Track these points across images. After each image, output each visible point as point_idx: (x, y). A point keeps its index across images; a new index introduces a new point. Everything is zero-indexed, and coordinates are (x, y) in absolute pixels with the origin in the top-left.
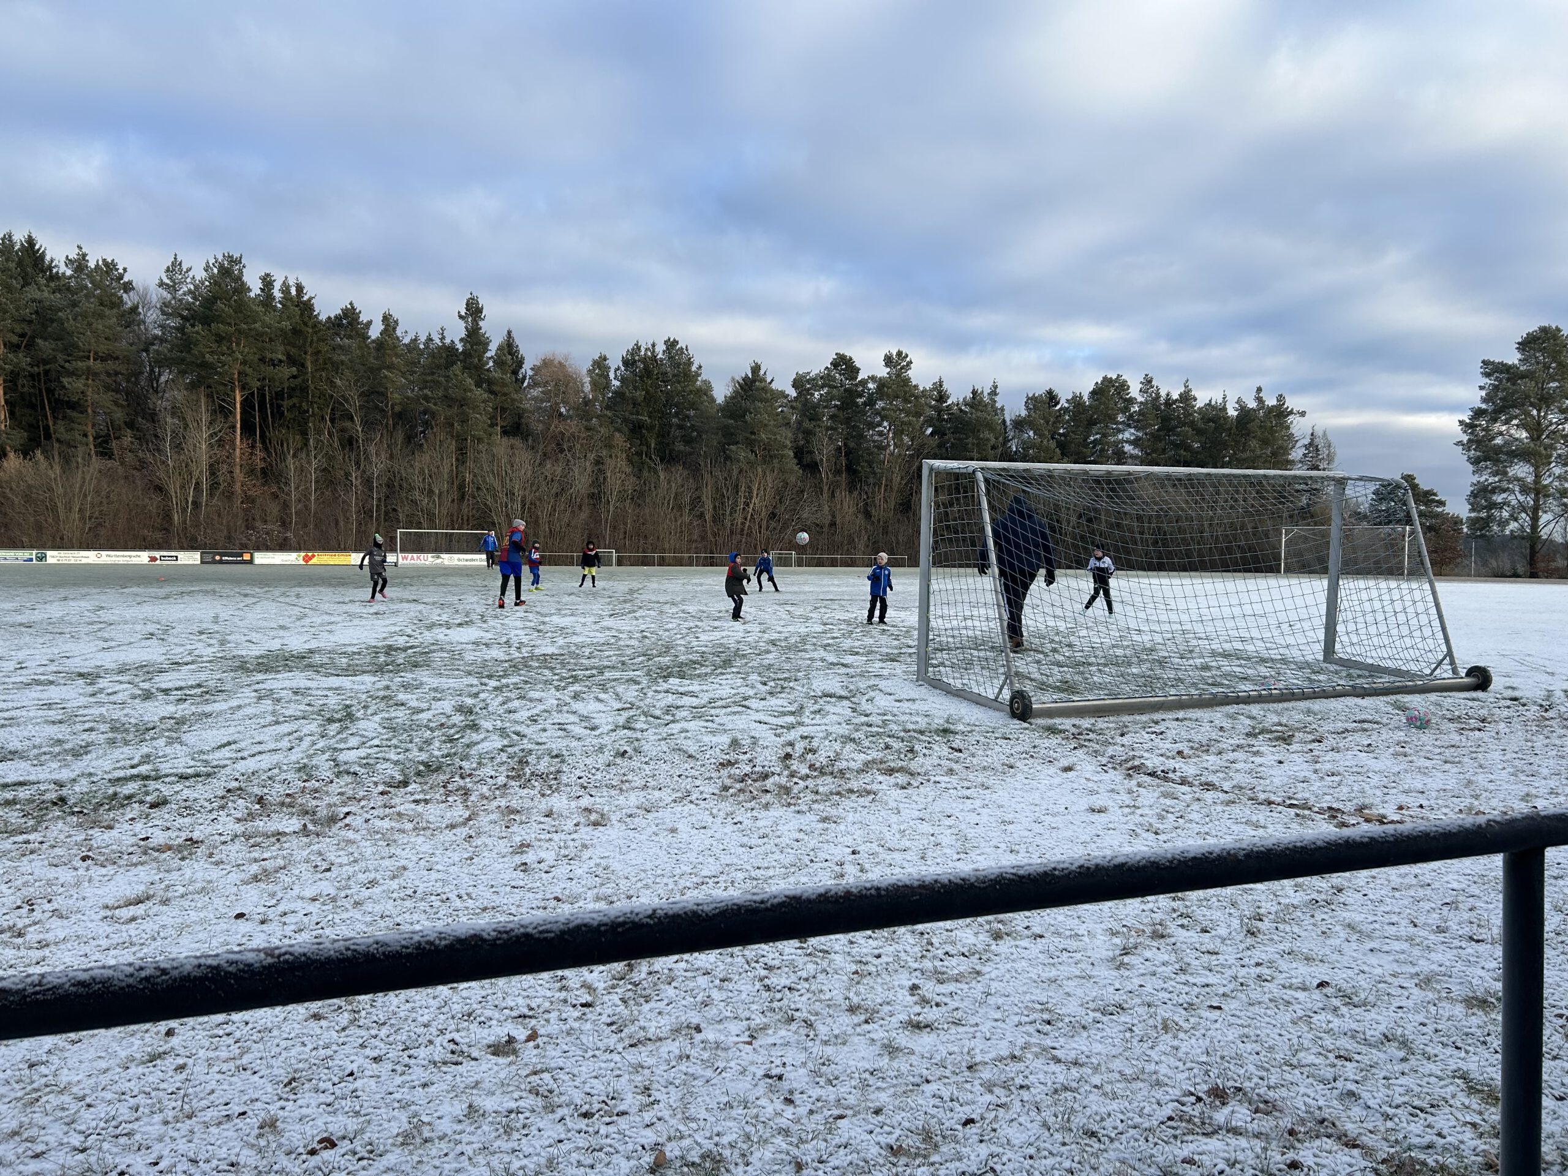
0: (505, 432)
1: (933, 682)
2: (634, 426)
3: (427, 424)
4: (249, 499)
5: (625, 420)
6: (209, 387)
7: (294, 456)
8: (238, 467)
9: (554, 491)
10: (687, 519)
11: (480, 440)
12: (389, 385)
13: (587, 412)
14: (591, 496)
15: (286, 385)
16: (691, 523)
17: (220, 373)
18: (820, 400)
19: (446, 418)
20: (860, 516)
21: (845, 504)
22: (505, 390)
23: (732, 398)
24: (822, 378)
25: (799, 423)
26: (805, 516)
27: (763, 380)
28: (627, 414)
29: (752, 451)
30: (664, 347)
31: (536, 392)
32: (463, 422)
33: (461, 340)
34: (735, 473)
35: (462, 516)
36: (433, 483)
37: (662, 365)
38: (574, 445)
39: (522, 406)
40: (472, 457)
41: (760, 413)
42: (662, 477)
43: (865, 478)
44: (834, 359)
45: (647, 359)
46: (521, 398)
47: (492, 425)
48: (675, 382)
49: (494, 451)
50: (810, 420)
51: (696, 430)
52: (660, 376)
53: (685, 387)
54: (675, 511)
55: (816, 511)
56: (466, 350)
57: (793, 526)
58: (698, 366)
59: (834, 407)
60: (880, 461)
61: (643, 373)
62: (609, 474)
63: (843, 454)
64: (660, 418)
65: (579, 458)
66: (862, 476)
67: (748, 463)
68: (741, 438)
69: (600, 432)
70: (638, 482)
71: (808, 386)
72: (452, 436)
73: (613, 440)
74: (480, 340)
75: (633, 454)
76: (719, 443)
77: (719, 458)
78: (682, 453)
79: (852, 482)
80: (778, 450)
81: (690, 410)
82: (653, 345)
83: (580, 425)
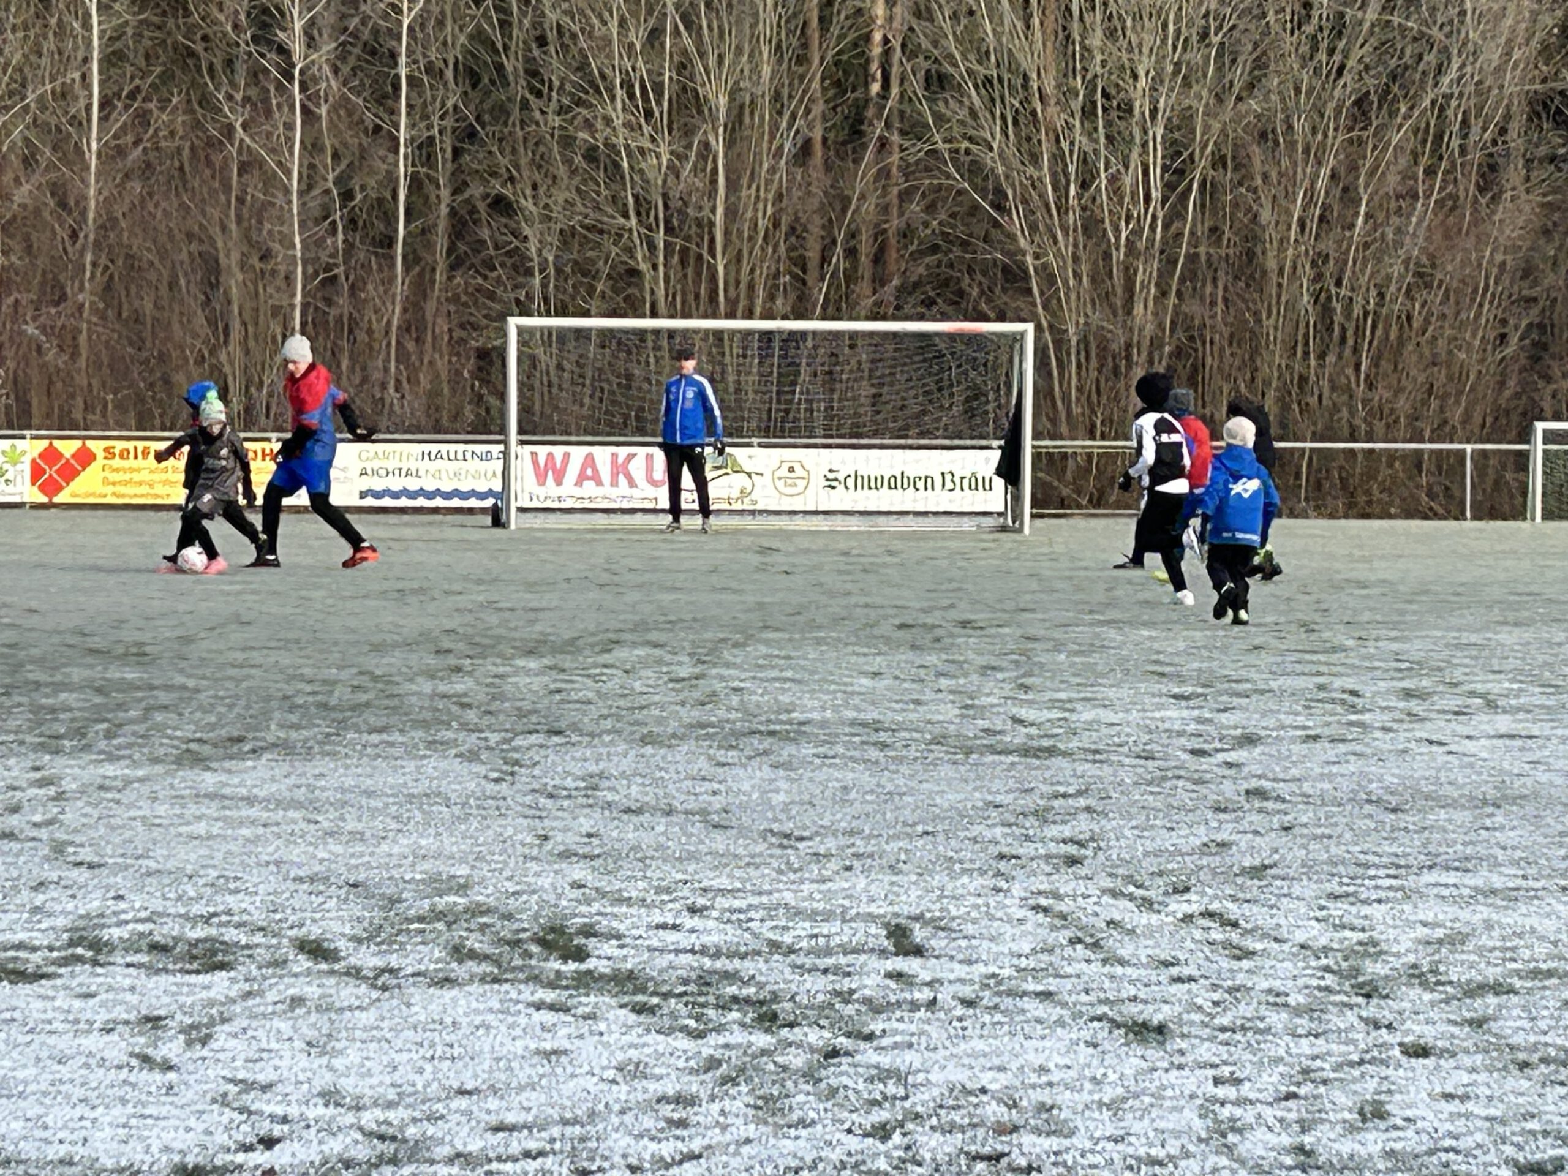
35: (853, 235)
36: (702, 55)
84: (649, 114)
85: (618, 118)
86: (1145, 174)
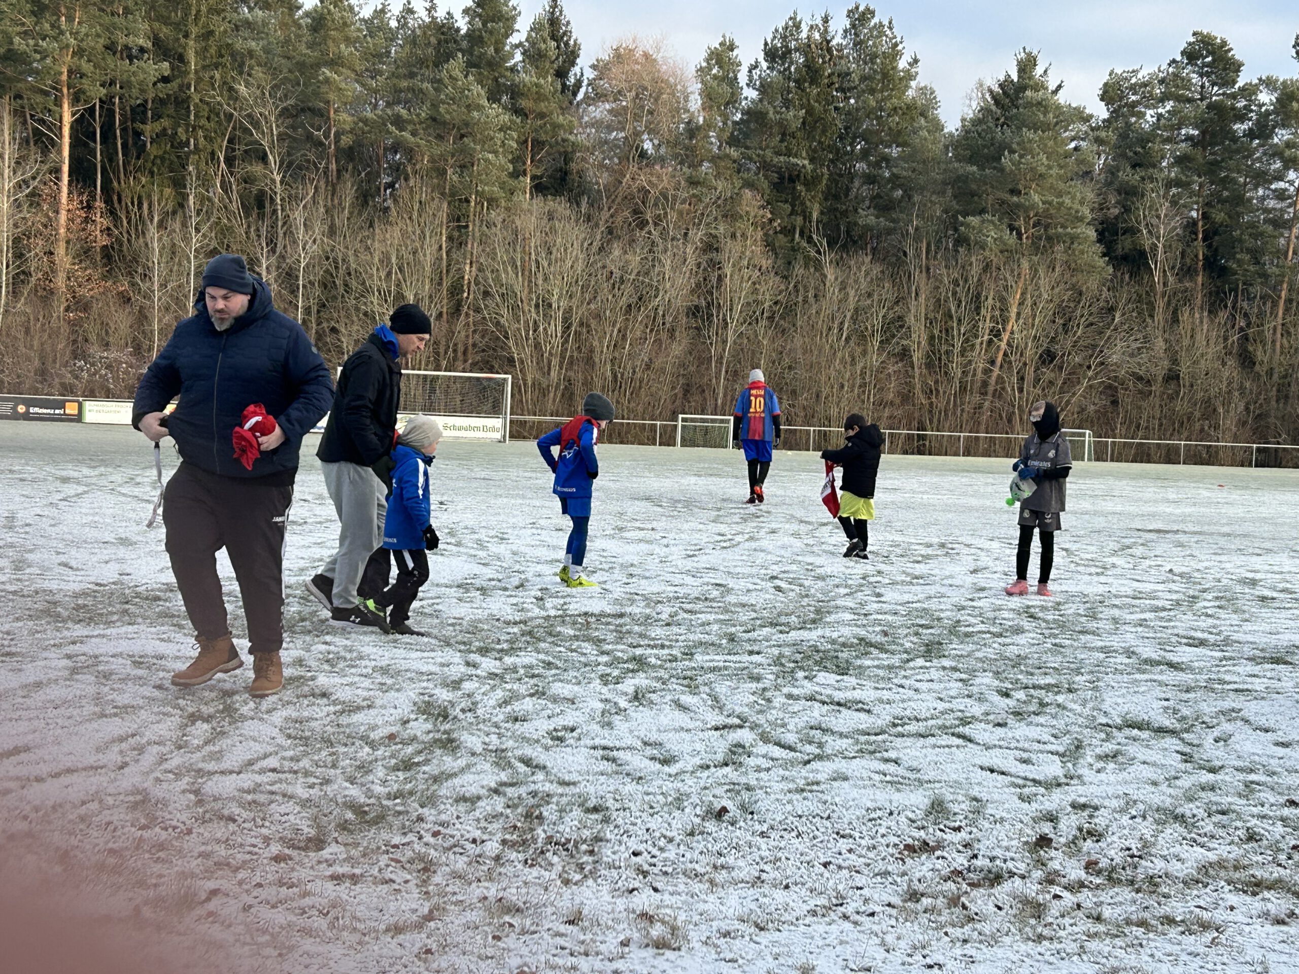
0: (539, 188)
2: (781, 178)
3: (397, 170)
4: (80, 304)
5: (765, 166)
6: (18, 96)
7: (161, 225)
8: (62, 245)
9: (623, 302)
10: (875, 359)
11: (492, 202)
12: (332, 96)
13: (692, 149)
14: (693, 312)
15: (151, 95)
16: (882, 368)
17: (37, 72)
18: (1156, 126)
19: (432, 160)
20: (1231, 362)
21: (1200, 338)
22: (543, 106)
23: (976, 122)
24: (1162, 81)
25: (1112, 171)
26: (1115, 358)
27: (1040, 86)
28: (769, 153)
29: (1012, 228)
30: (847, 23)
31: (599, 111)
32: (464, 167)
33: (466, 11)
34: (975, 271)
35: (455, 345)
36: (405, 281)
37: (841, 58)
38: (666, 213)
39: (572, 138)
40: (477, 234)
41: (1031, 152)
42: (830, 277)
43: (1244, 284)
44: (1190, 44)
45: (813, 46)
46: (571, 121)
47: (516, 174)
48: (864, 91)
49: (518, 223)
50: (1134, 167)
51: (900, 186)
52: (835, 79)
53: (882, 100)
54: (852, 343)
55: (1139, 349)
56: (474, 31)
57: (1090, 379)
58: (910, 60)
59: (1186, 140)
60: (1278, 251)
61: (804, 73)
62: (728, 271)
63: (1201, 236)
64: (832, 161)
65: (673, 239)
66: (1238, 280)
67: (1001, 252)
68: (990, 202)
69: (716, 189)
70: (783, 287)
71: (1134, 98)
72: (443, 194)
73: (740, 204)
74: (500, 12)
75: (776, 233)
76: (946, 211)
77: (943, 240)
78: (871, 230)
79: (1218, 293)
80: (1064, 227)
81: (890, 146)
82: (826, 20)
83: (678, 174)
84: (386, 301)
85: (375, 302)
86: (556, 328)
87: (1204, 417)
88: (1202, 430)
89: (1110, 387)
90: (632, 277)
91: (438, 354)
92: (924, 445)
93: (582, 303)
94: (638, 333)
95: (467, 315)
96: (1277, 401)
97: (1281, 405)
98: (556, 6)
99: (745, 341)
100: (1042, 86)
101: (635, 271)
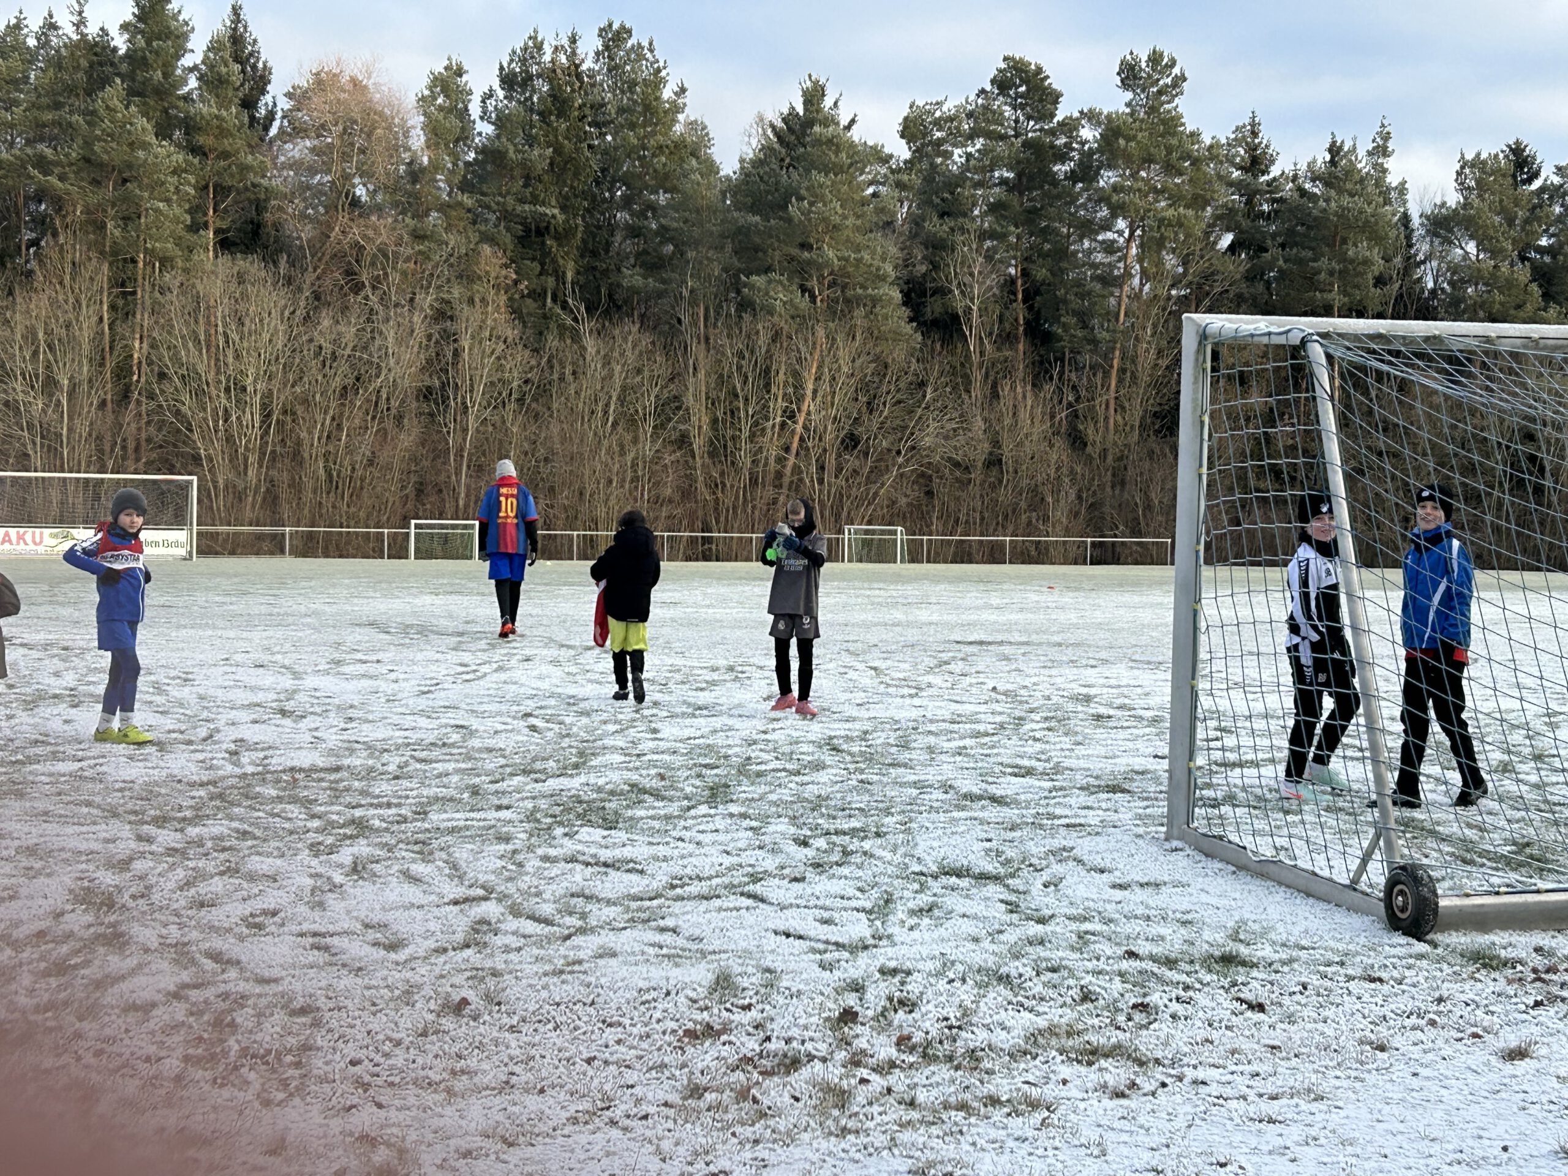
0: (225, 244)
1: (1206, 843)
2: (527, 230)
3: (42, 224)
5: (506, 216)
9: (337, 382)
10: (648, 449)
11: (166, 262)
13: (416, 196)
14: (426, 394)
16: (657, 458)
18: (965, 168)
19: (87, 211)
20: (1059, 443)
21: (1024, 415)
22: (226, 144)
23: (757, 163)
24: (970, 115)
25: (916, 221)
26: (928, 441)
27: (830, 121)
28: (510, 200)
29: (804, 289)
30: (599, 44)
31: (298, 149)
32: (127, 220)
33: (125, 27)
34: (763, 341)
35: (124, 440)
36: (56, 362)
37: (593, 85)
38: (386, 274)
39: (264, 182)
40: (148, 302)
41: (822, 198)
42: (591, 350)
43: (1071, 352)
44: (1000, 71)
45: (559, 71)
46: (262, 162)
47: (195, 228)
48: (622, 126)
49: (200, 287)
50: (942, 215)
51: (671, 240)
52: (587, 111)
53: (645, 137)
54: (620, 429)
55: (955, 430)
56: (135, 51)
57: (900, 467)
58: (676, 89)
59: (1000, 184)
60: (1108, 313)
61: (549, 104)
62: (466, 343)
63: (1020, 296)
64: (587, 210)
65: (396, 305)
66: (1064, 347)
67: (793, 318)
68: (777, 258)
69: (447, 244)
70: (533, 362)
71: (938, 134)
72: (102, 253)
73: (477, 263)
74: (168, 28)
75: (523, 297)
76: (725, 270)
77: (724, 304)
78: (639, 293)
79: (1041, 363)
80: (865, 288)
81: (657, 193)
82: (573, 40)
83: (400, 226)
84: (33, 387)
85: (19, 388)
86: (252, 416)
87: (1032, 508)
88: (1029, 523)
89: (923, 475)
90: (348, 351)
91: (101, 451)
92: (710, 549)
93: (285, 385)
94: (357, 421)
95: (138, 402)
96: (1113, 487)
97: (1117, 492)
98: (239, 21)
99: (490, 429)
100: (833, 120)
101: (351, 345)
